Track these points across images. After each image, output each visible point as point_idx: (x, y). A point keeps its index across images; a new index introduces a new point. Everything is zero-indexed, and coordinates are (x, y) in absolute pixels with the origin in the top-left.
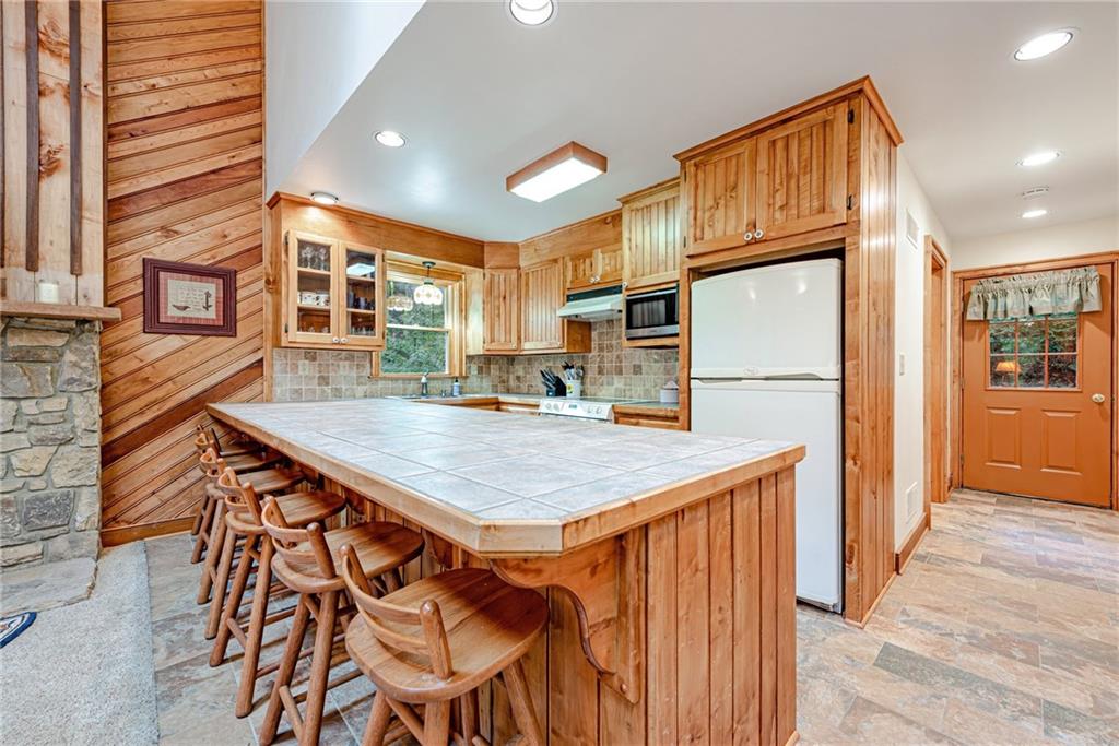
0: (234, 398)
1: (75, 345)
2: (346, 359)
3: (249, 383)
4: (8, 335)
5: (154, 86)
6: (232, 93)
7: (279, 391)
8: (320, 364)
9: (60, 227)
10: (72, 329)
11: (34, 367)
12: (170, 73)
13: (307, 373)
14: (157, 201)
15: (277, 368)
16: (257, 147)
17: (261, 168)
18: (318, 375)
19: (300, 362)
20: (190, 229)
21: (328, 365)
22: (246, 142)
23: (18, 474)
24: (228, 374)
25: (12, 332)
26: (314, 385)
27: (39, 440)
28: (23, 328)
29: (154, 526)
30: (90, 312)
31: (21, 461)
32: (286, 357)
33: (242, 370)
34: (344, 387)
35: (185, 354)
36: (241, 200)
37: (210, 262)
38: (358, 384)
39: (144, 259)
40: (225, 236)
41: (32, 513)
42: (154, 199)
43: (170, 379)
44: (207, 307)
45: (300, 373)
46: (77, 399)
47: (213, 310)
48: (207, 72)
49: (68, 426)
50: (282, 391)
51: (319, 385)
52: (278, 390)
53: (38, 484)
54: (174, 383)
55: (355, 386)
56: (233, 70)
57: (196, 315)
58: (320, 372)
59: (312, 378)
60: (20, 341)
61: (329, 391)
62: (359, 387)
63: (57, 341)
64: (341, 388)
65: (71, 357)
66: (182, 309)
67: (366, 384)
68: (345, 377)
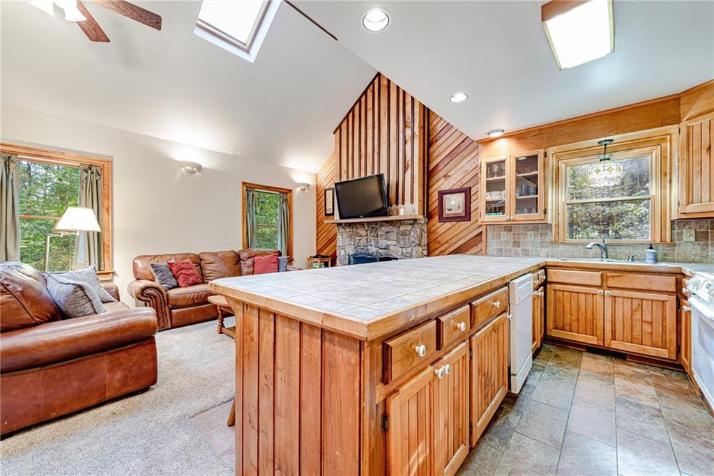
0: (469, 252)
1: (414, 228)
2: (532, 230)
3: (476, 244)
8: (514, 234)
10: (412, 223)
11: (405, 237)
13: (506, 239)
14: (443, 165)
15: (489, 236)
18: (512, 240)
19: (502, 233)
20: (454, 173)
21: (519, 234)
24: (467, 240)
26: (510, 246)
32: (494, 230)
33: (472, 238)
34: (530, 249)
35: (451, 230)
37: (461, 186)
38: (542, 247)
39: (439, 192)
40: (467, 171)
43: (446, 242)
44: (459, 208)
45: (502, 239)
47: (461, 209)
50: (492, 249)
51: (513, 246)
52: (489, 249)
55: (539, 249)
57: (456, 212)
58: (514, 239)
59: (509, 242)
60: (402, 228)
61: (520, 251)
62: (543, 249)
63: (409, 228)
64: (528, 249)
65: (412, 233)
66: (450, 210)
67: (548, 247)
68: (531, 242)
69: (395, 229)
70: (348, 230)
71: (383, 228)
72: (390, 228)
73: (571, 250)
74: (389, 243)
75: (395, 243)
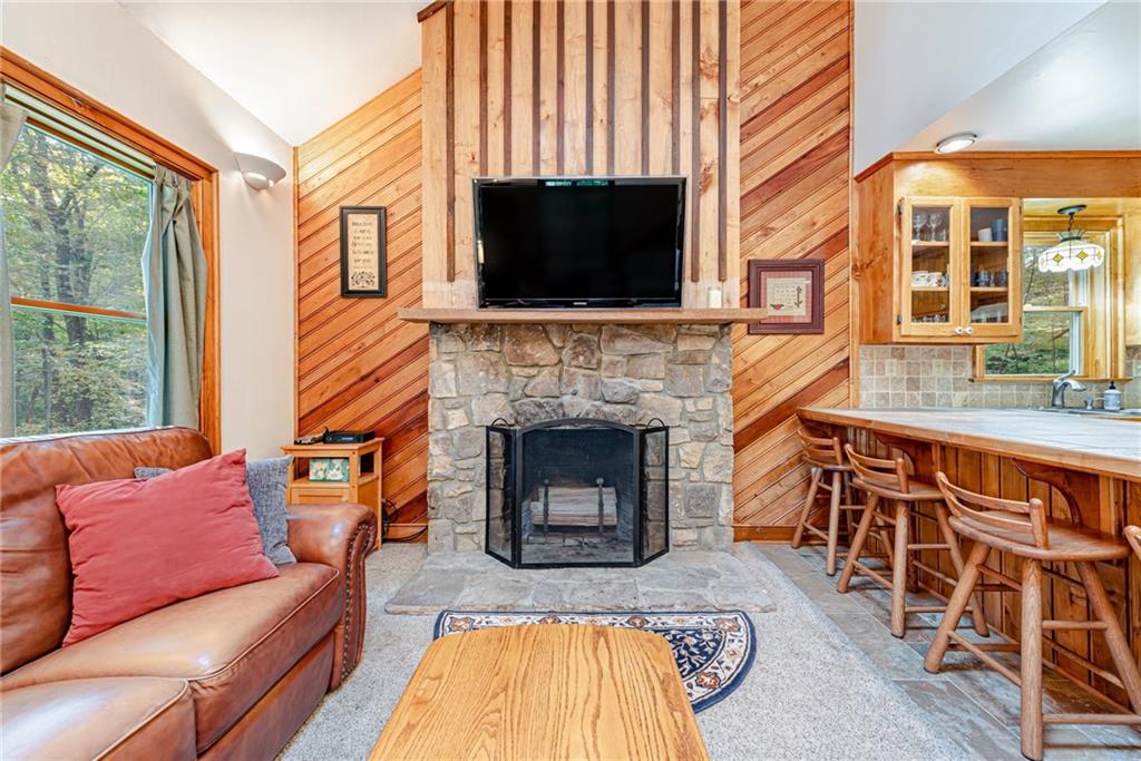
0: (822, 402)
1: (718, 348)
2: (940, 355)
3: (835, 385)
4: (679, 342)
5: (756, 85)
6: (821, 64)
7: (864, 396)
8: (909, 364)
9: (712, 237)
10: (716, 333)
11: (691, 368)
12: (769, 67)
13: (895, 374)
14: (759, 201)
15: (863, 369)
16: (845, 114)
17: (848, 137)
18: (906, 377)
19: (887, 362)
20: (784, 222)
21: (918, 364)
22: (833, 114)
23: (683, 464)
24: (816, 376)
25: (682, 339)
26: (903, 389)
27: (697, 436)
28: (686, 334)
29: (758, 530)
30: (728, 314)
31: (687, 453)
32: (872, 355)
33: (829, 371)
34: (937, 393)
35: (779, 354)
36: (827, 181)
37: (801, 254)
38: (955, 389)
39: (749, 262)
40: (814, 224)
41: (692, 502)
42: (755, 199)
43: (767, 382)
44: (798, 303)
45: (887, 374)
46: (720, 400)
47: (803, 305)
48: (799, 51)
49: (714, 424)
50: (867, 395)
51: (908, 389)
52: (864, 394)
53: (695, 476)
54: (771, 385)
55: (952, 392)
56: (823, 37)
57: (789, 313)
58: (909, 373)
59: (900, 381)
60: (685, 346)
61: (920, 397)
62: (957, 394)
63: (708, 344)
64: (934, 394)
65: (715, 360)
66: (777, 307)
67: (966, 390)
68: (939, 379)
69: (662, 349)
70: (484, 345)
71: (620, 345)
72: (643, 345)
73: (999, 392)
74: (638, 385)
75: (659, 385)
